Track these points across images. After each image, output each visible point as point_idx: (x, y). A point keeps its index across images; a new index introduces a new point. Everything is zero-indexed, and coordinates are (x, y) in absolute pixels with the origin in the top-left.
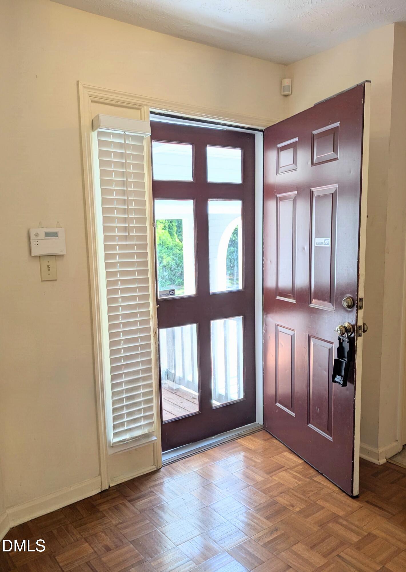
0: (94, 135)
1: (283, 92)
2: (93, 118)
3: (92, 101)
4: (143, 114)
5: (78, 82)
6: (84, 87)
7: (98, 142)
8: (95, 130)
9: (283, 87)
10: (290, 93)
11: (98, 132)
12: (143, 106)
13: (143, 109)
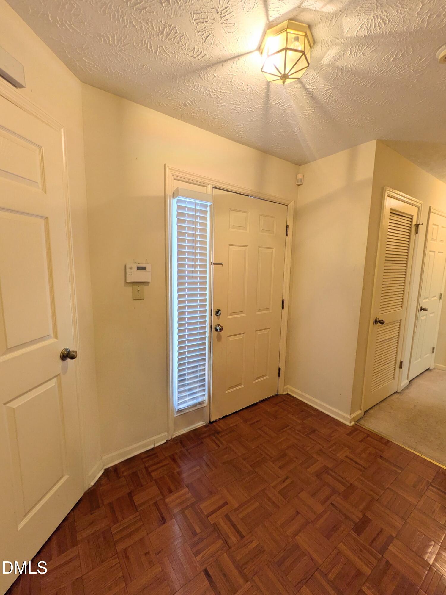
0: (174, 202)
1: (298, 182)
2: (174, 190)
3: (174, 179)
4: (208, 190)
5: (165, 165)
6: (170, 169)
7: (176, 206)
8: (175, 198)
9: (298, 179)
10: (302, 183)
11: (177, 199)
12: (208, 184)
13: (208, 187)
